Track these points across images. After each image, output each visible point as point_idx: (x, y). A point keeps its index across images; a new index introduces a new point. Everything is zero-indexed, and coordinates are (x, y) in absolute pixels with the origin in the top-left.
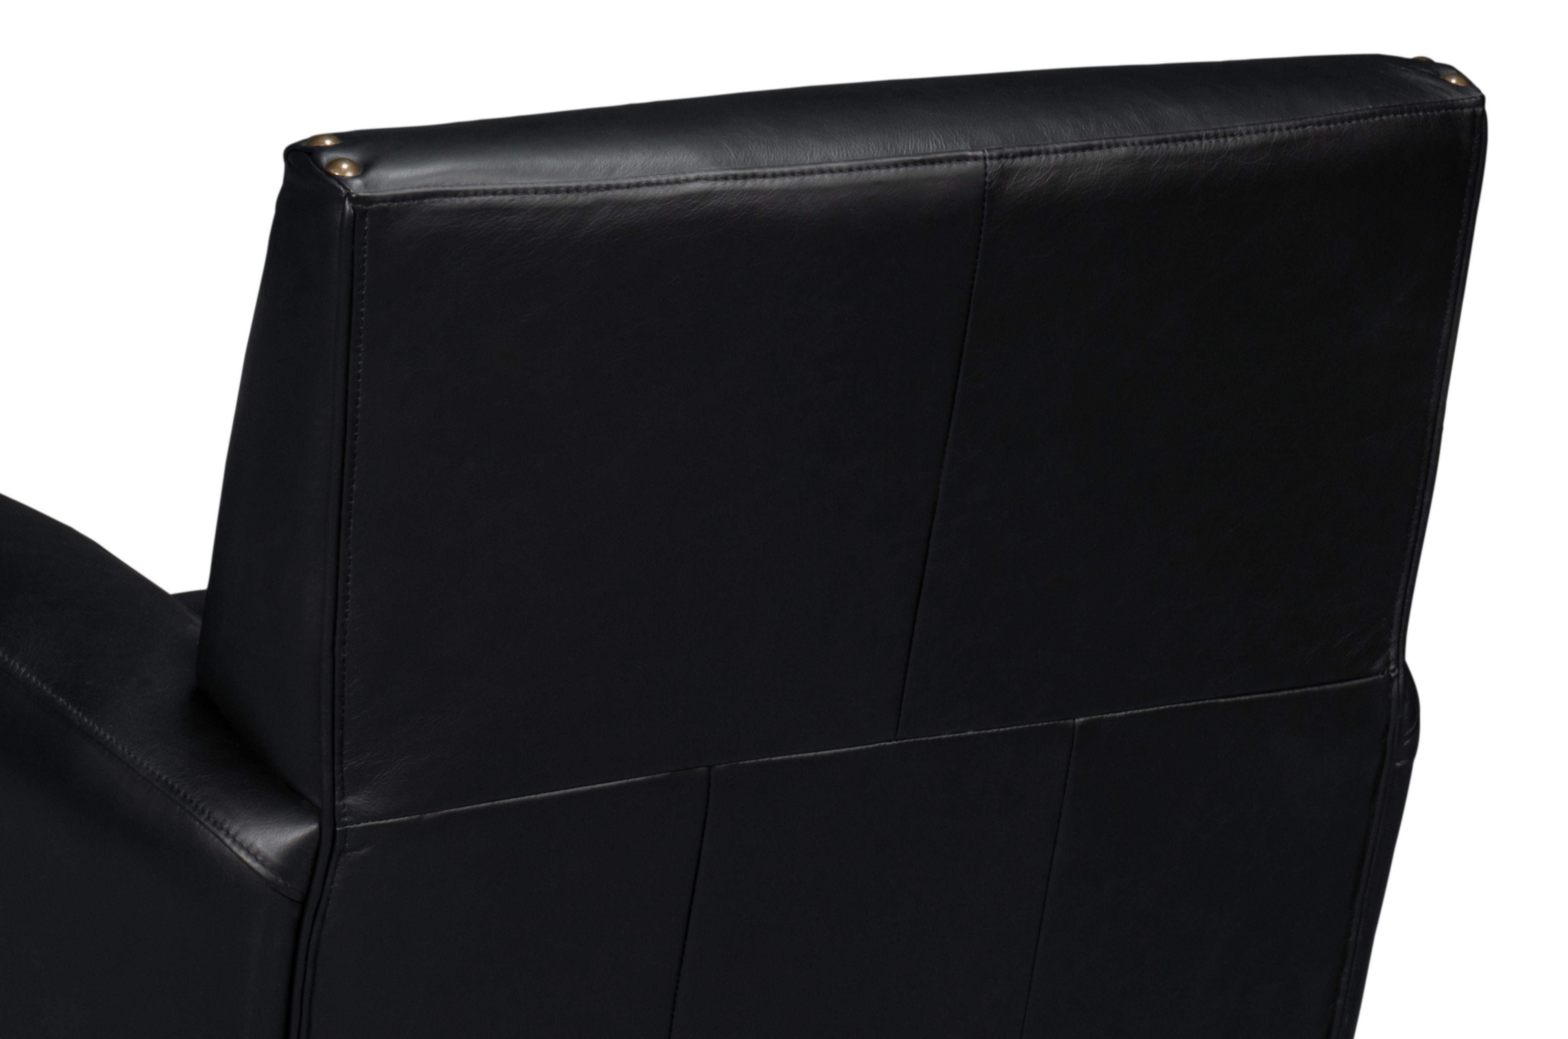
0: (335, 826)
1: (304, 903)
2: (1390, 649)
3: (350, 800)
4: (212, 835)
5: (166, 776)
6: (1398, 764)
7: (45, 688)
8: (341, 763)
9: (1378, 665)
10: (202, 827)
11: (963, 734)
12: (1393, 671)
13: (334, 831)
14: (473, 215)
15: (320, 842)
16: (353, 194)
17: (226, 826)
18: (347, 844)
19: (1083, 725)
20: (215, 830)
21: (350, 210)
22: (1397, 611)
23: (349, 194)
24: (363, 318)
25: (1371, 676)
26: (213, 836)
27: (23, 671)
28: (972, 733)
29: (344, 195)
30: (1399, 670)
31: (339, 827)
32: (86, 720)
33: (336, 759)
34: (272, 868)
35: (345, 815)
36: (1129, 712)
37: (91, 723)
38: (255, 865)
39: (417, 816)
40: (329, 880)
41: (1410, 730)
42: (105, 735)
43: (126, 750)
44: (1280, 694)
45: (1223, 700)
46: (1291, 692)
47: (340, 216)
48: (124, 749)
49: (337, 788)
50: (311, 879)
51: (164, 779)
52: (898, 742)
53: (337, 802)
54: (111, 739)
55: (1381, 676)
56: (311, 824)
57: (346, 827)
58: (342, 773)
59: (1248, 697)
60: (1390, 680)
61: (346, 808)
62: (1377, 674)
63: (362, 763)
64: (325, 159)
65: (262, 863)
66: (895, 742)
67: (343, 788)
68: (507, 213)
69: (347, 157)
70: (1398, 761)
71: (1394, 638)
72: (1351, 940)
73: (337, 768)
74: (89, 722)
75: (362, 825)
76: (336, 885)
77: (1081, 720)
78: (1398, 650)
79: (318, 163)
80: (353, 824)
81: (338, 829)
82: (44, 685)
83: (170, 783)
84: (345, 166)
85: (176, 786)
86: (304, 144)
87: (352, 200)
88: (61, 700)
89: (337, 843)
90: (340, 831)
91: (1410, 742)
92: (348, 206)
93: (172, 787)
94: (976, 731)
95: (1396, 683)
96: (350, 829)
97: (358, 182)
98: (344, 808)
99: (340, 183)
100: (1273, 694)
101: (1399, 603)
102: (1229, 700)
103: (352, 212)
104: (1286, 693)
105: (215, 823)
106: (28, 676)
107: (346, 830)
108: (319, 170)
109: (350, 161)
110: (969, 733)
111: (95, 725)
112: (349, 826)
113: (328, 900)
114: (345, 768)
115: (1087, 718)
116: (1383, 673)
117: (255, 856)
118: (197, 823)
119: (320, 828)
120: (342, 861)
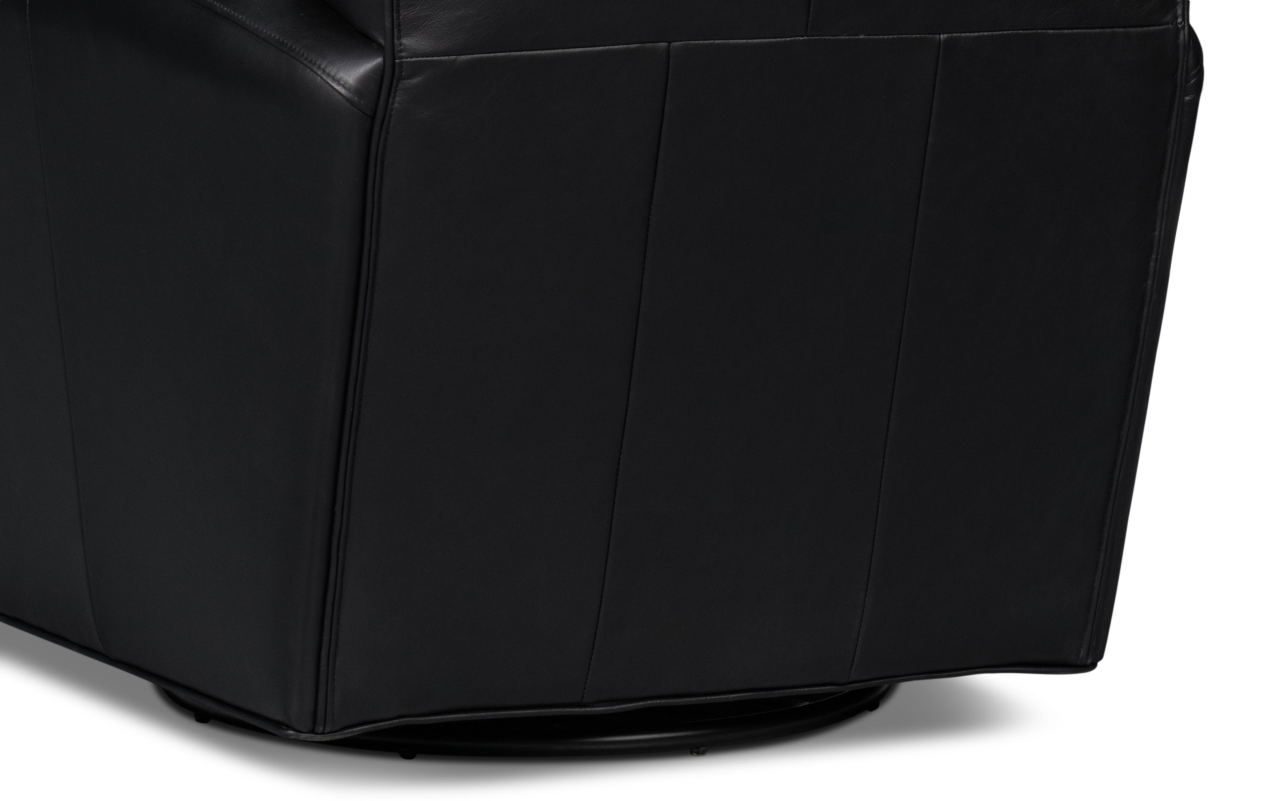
0: (394, 59)
1: (373, 118)
2: (1177, 7)
3: (405, 41)
5: (278, 36)
6: (1187, 98)
8: (398, 12)
9: (1168, 18)
10: (302, 65)
11: (856, 37)
12: (1180, 23)
13: (394, 63)
15: (383, 71)
17: (318, 63)
18: (403, 73)
19: (946, 40)
20: (310, 65)
25: (1163, 25)
26: (309, 70)
28: (864, 37)
30: (1184, 23)
31: (397, 60)
33: (395, 8)
34: (353, 91)
35: (401, 51)
36: (981, 33)
38: (344, 92)
39: (454, 57)
40: (391, 101)
41: (1196, 72)
42: (238, 16)
43: (252, 23)
44: (1094, 31)
45: (1051, 31)
46: (1102, 30)
48: (250, 23)
49: (396, 30)
50: (378, 98)
51: (277, 38)
52: (809, 38)
53: (395, 41)
54: (242, 18)
55: (1171, 26)
56: (376, 59)
57: (402, 60)
58: (399, 19)
59: (1070, 31)
60: (1178, 31)
61: (402, 46)
62: (1168, 24)
63: (414, 14)
65: (348, 89)
66: (806, 38)
67: (399, 31)
70: (1187, 95)
71: (1180, 1)
72: (1157, 233)
73: (395, 15)
74: (227, 9)
75: (414, 59)
76: (396, 105)
77: (945, 36)
78: (1183, 8)
80: (407, 58)
81: (397, 61)
83: (281, 40)
85: (285, 41)
89: (396, 72)
90: (397, 63)
91: (1195, 81)
93: (283, 42)
94: (867, 35)
95: (1182, 33)
98: (401, 46)
100: (1088, 31)
102: (1056, 31)
104: (1098, 30)
105: (311, 62)
107: (402, 63)
110: (861, 37)
111: (232, 11)
112: (404, 60)
113: (391, 116)
114: (401, 16)
115: (950, 35)
116: (1172, 24)
117: (342, 84)
118: (299, 63)
119: (384, 60)
120: (400, 86)
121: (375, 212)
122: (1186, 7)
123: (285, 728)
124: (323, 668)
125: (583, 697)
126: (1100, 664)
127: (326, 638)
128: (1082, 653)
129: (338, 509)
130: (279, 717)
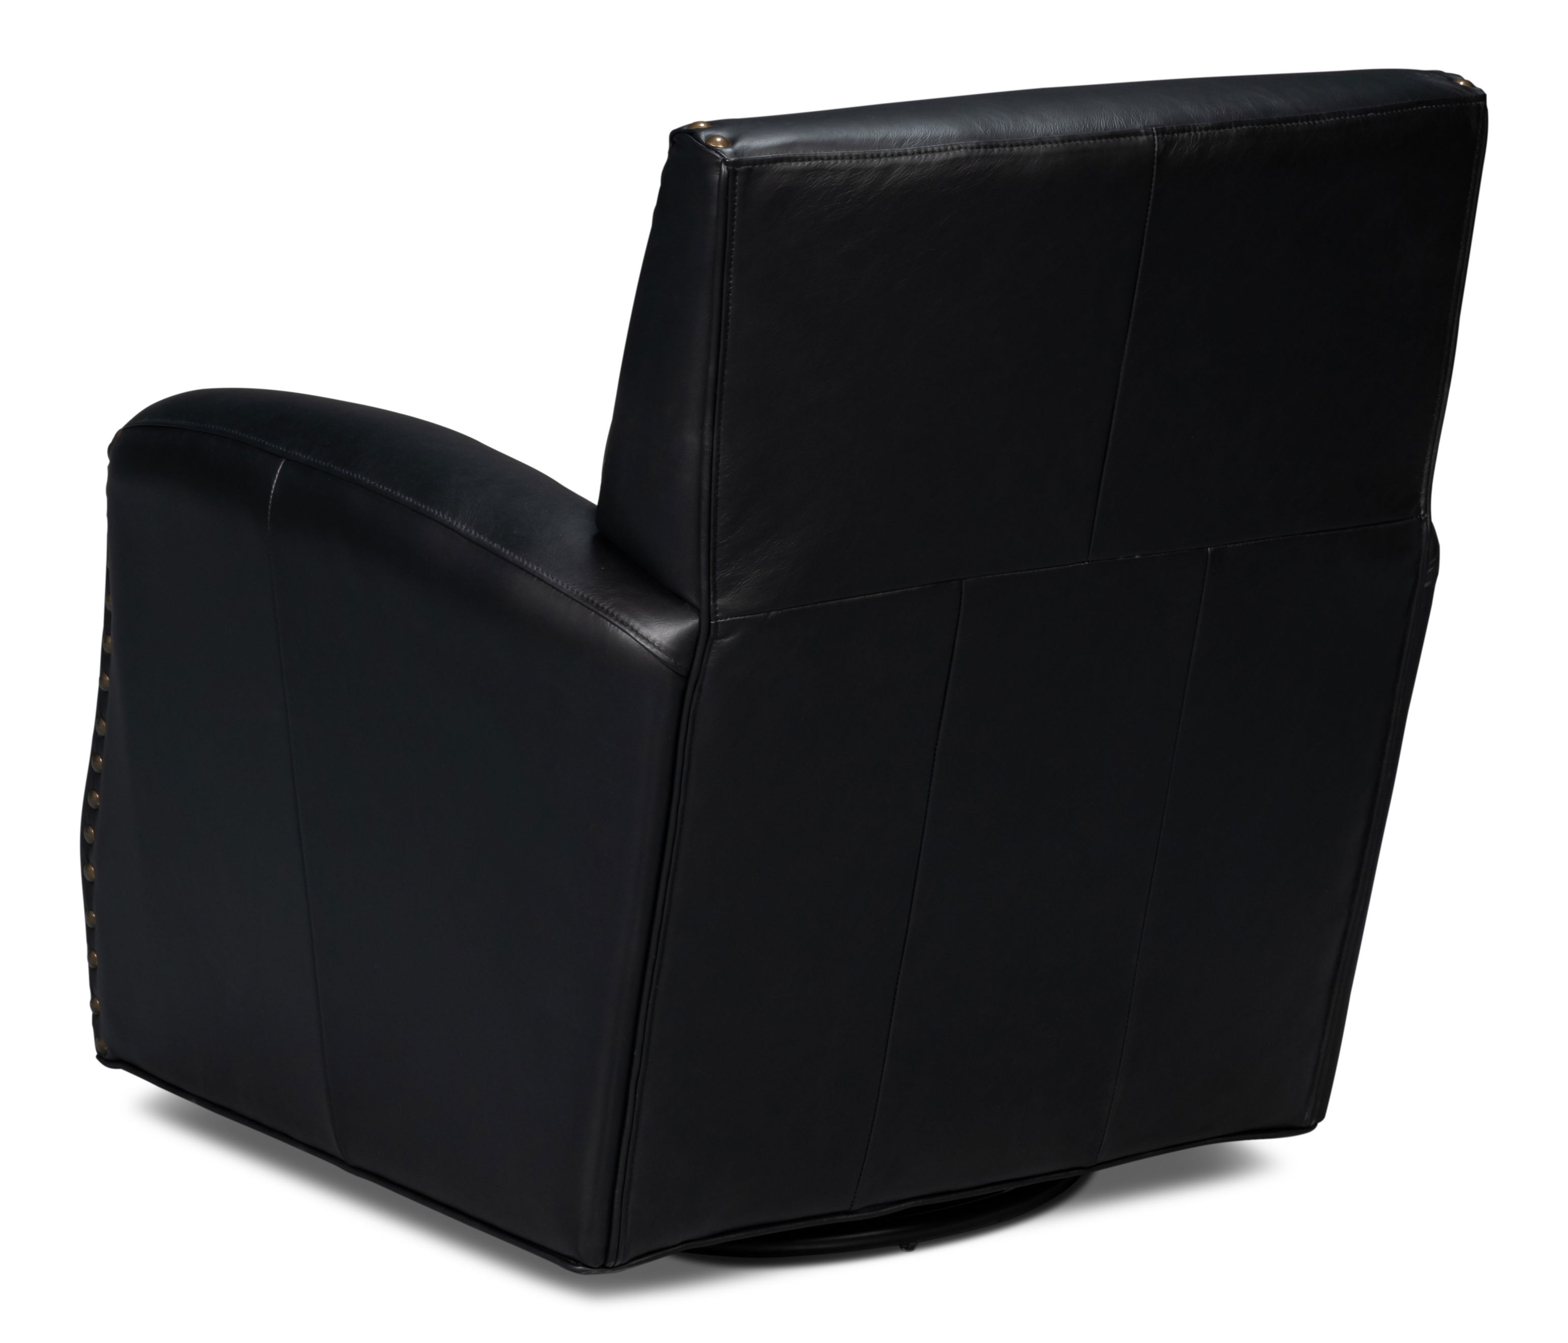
0: (710, 621)
1: (687, 678)
2: (1421, 500)
3: (719, 602)
4: (620, 631)
5: (582, 592)
6: (1426, 584)
7: (482, 538)
8: (714, 574)
9: (1412, 510)
10: (612, 626)
12: (1423, 515)
13: (710, 623)
14: (809, 174)
15: (699, 631)
16: (727, 159)
18: (718, 634)
19: (1213, 553)
20: (622, 627)
21: (725, 171)
22: (1426, 472)
23: (724, 160)
24: (733, 250)
25: (1407, 519)
27: (464, 528)
29: (720, 161)
30: (1427, 516)
32: (517, 557)
33: (711, 571)
34: (665, 652)
35: (716, 612)
36: (1245, 543)
37: (521, 559)
38: (654, 650)
39: (765, 614)
40: (705, 661)
41: (1435, 560)
44: (1347, 531)
47: (718, 176)
49: (712, 592)
50: (693, 659)
51: (580, 594)
52: (1089, 563)
53: (711, 603)
55: (1415, 519)
56: (693, 619)
57: (717, 621)
58: (715, 581)
59: (1325, 533)
60: (1420, 521)
62: (1411, 517)
63: (728, 574)
64: (703, 136)
65: (658, 648)
66: (1086, 563)
67: (715, 592)
68: (832, 173)
69: (721, 135)
70: (1426, 581)
71: (1423, 492)
73: (711, 578)
74: (519, 558)
75: (728, 619)
76: (709, 663)
77: (1212, 549)
78: (1426, 500)
79: (699, 140)
80: (722, 619)
81: (712, 622)
82: (481, 536)
83: (585, 596)
84: (719, 140)
85: (591, 598)
86: (685, 128)
87: (727, 164)
88: (496, 545)
89: (712, 633)
90: (713, 624)
91: (1432, 569)
92: (724, 168)
93: (588, 599)
95: (1425, 524)
96: (720, 622)
97: (729, 150)
98: (716, 607)
99: (717, 152)
101: (1427, 465)
103: (726, 171)
104: (1351, 530)
105: (622, 622)
106: (469, 530)
107: (717, 623)
108: (701, 144)
109: (722, 137)
111: (525, 560)
112: (719, 621)
113: (704, 675)
114: (717, 578)
115: (1216, 548)
116: (1415, 517)
117: (652, 643)
118: (609, 623)
119: (700, 622)
120: (714, 645)
121: (685, 767)
122: (1428, 499)
123: (574, 1263)
124: (616, 1207)
125: (852, 1205)
126: (1320, 1125)
127: (620, 1177)
128: (1307, 1116)
129: (636, 1053)
130: (571, 1254)
